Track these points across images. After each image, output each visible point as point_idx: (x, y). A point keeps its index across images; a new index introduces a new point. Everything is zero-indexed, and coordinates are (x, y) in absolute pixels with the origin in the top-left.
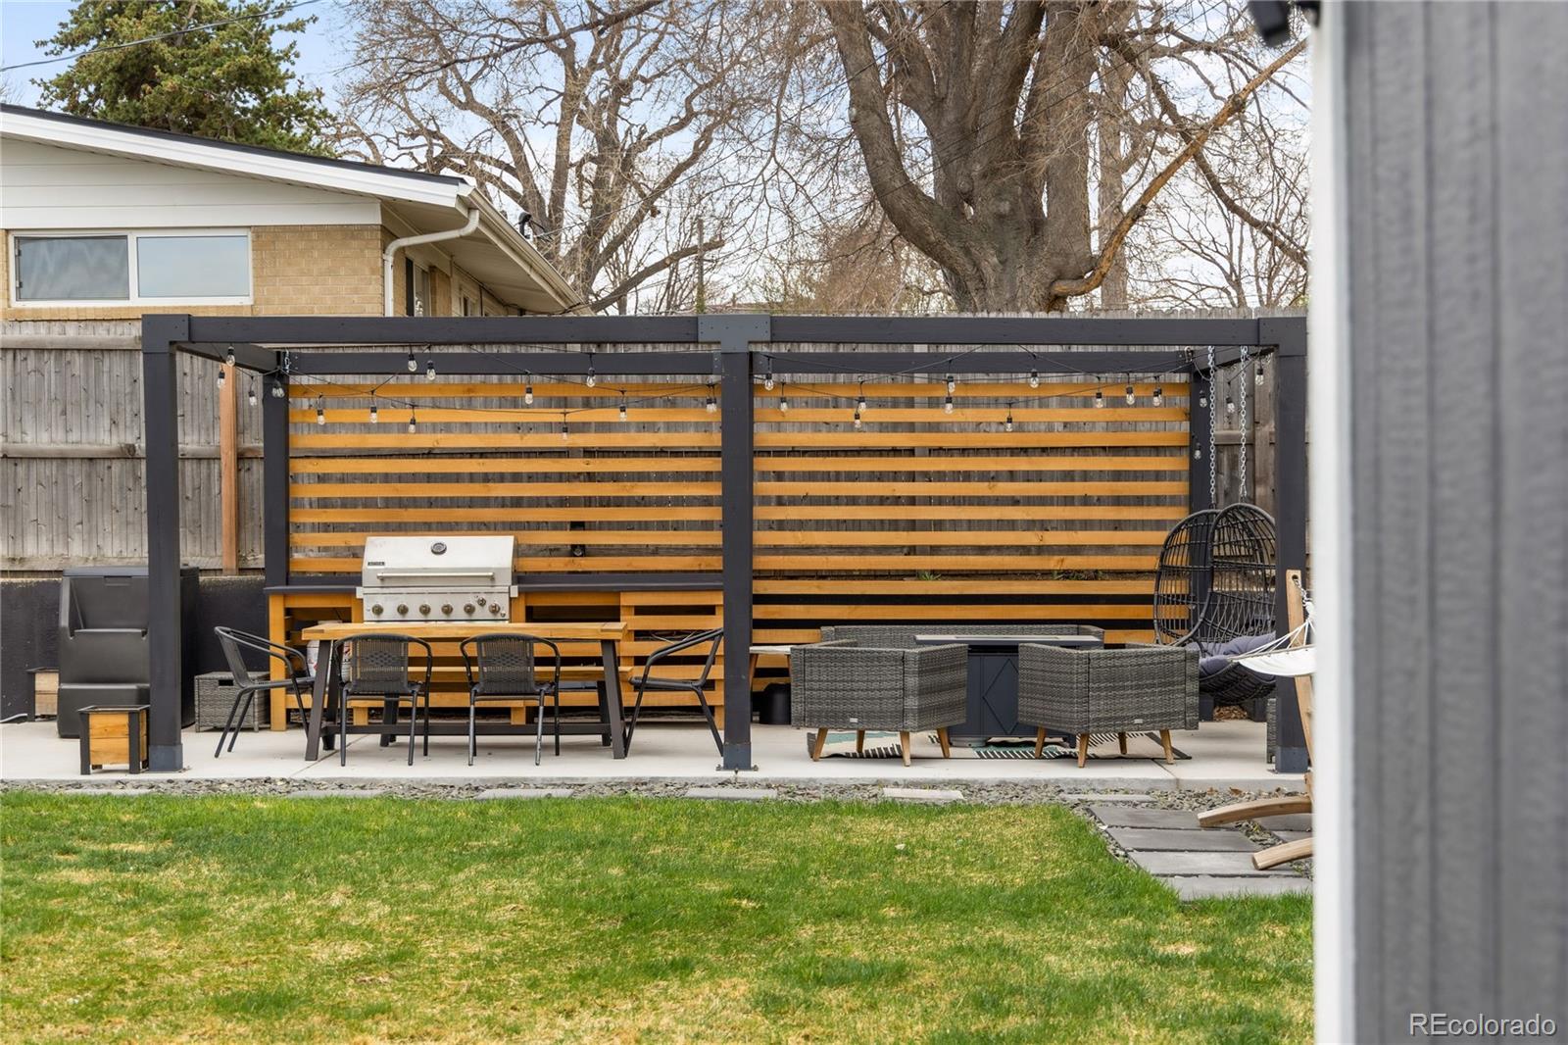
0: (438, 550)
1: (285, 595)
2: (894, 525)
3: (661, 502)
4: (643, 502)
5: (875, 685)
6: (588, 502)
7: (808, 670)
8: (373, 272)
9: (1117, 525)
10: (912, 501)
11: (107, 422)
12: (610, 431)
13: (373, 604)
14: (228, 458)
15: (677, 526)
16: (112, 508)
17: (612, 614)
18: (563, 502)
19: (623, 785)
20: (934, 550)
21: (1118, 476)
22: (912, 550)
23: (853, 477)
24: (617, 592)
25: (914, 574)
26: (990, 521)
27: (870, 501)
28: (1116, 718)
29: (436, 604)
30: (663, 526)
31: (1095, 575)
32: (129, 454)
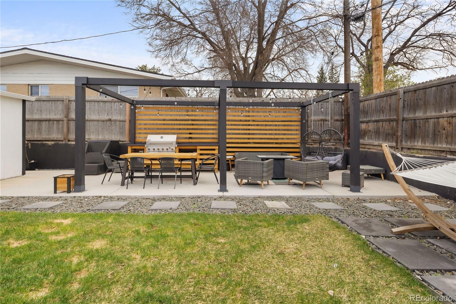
0: (162, 137)
1: (131, 146)
2: (246, 134)
3: (205, 129)
4: (202, 129)
5: (256, 170)
6: (192, 129)
7: (239, 166)
8: (159, 92)
9: (284, 134)
10: (249, 130)
11: (106, 114)
12: (196, 116)
13: (153, 148)
14: (128, 121)
15: (208, 134)
16: (107, 130)
17: (195, 151)
18: (188, 129)
20: (253, 139)
22: (249, 139)
24: (196, 146)
25: (249, 143)
26: (262, 133)
27: (242, 129)
28: (312, 178)
29: (161, 148)
30: (205, 134)
31: (281, 143)
32: (110, 120)
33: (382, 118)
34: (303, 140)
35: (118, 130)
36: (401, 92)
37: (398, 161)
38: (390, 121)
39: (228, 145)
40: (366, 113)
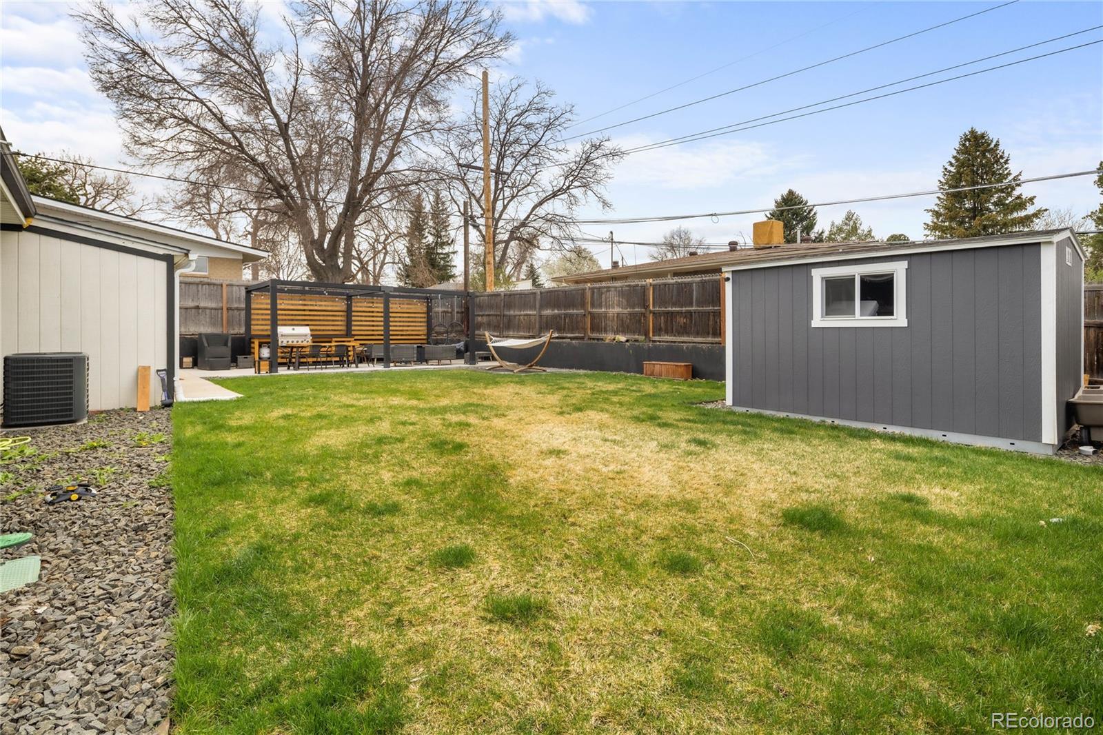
0: (293, 329)
1: (259, 339)
2: (369, 326)
9: (409, 326)
11: (191, 300)
13: (285, 340)
14: (225, 309)
15: (338, 325)
16: (192, 320)
19: (348, 373)
21: (409, 317)
22: (373, 330)
23: (361, 316)
24: (330, 338)
29: (299, 340)
32: (197, 307)
33: (492, 313)
34: (429, 334)
35: (208, 320)
36: (502, 294)
37: (491, 339)
38: (496, 315)
39: (391, 337)
40: (481, 307)
